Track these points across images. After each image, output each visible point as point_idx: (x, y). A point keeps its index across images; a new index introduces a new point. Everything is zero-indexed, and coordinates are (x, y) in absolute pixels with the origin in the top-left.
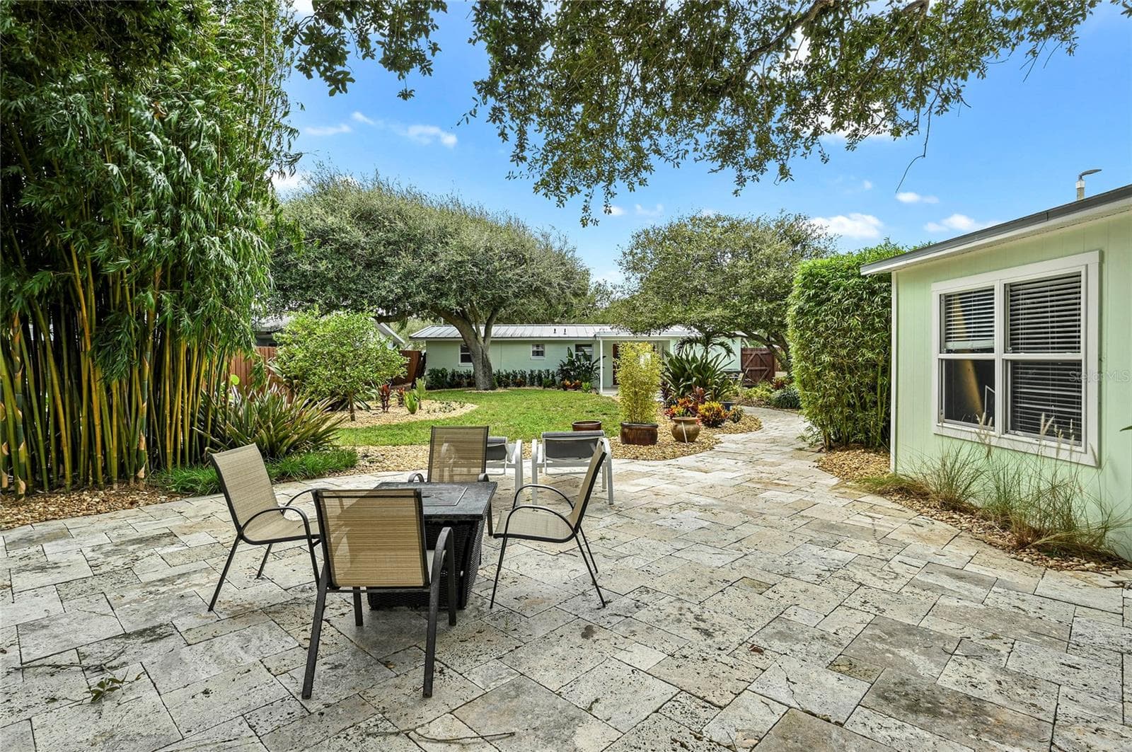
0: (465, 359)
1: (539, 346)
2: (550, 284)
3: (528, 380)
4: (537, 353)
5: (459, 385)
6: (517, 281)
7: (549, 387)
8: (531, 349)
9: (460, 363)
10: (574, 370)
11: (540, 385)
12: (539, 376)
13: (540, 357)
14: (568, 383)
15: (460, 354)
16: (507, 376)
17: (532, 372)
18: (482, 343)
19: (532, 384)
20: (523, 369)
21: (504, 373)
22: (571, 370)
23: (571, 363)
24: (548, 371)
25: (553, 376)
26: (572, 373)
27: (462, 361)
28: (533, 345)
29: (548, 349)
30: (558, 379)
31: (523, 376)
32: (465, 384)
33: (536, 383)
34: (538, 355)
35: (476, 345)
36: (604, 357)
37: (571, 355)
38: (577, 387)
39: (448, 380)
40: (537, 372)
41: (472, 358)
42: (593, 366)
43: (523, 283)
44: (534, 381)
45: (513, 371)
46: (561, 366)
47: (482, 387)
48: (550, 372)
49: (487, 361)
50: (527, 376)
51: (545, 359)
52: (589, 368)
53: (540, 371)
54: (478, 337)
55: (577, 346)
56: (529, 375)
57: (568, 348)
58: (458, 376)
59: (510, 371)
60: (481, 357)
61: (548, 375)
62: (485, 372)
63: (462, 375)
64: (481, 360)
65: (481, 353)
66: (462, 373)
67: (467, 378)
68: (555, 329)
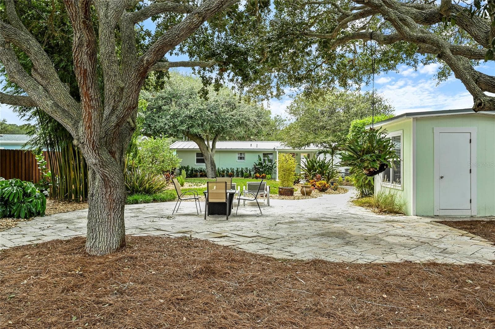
0: (198, 161)
1: (242, 154)
2: (249, 120)
3: (235, 174)
4: (241, 158)
5: (196, 176)
6: (231, 118)
7: (247, 177)
8: (237, 155)
9: (196, 164)
10: (262, 168)
11: (242, 177)
12: (242, 171)
13: (242, 161)
14: (258, 175)
15: (196, 158)
16: (223, 171)
17: (238, 169)
18: (211, 152)
19: (238, 176)
20: (233, 167)
22: (260, 168)
23: (261, 164)
24: (247, 168)
25: (250, 171)
26: (261, 170)
27: (197, 162)
28: (238, 154)
29: (247, 156)
30: (252, 173)
31: (233, 172)
32: (199, 176)
33: (240, 175)
35: (207, 154)
37: (260, 160)
38: (263, 178)
39: (189, 173)
40: (240, 169)
41: (205, 160)
42: (273, 166)
43: (235, 119)
44: (239, 174)
45: (227, 169)
46: (255, 166)
47: (210, 176)
48: (248, 169)
49: (214, 162)
50: (235, 171)
51: (245, 161)
52: (270, 167)
53: (242, 168)
54: (209, 149)
55: (264, 154)
56: (236, 171)
57: (259, 155)
58: (195, 171)
59: (225, 168)
60: (210, 160)
61: (247, 171)
62: (212, 169)
63: (197, 170)
64: (210, 162)
65: (210, 158)
66: (197, 169)
67: (201, 172)
68: (251, 145)
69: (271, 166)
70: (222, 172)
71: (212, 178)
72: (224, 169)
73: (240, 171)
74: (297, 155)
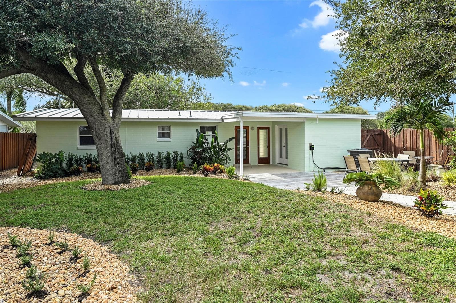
0: (84, 141)
3: (156, 163)
4: (162, 135)
5: (77, 172)
8: (157, 131)
9: (78, 146)
12: (168, 158)
13: (166, 139)
14: (208, 166)
15: (78, 135)
17: (160, 154)
18: (110, 120)
19: (160, 167)
20: (151, 152)
21: (130, 156)
24: (176, 153)
27: (81, 144)
28: (158, 127)
29: (174, 131)
31: (151, 159)
32: (85, 169)
33: (164, 165)
34: (164, 137)
35: (101, 124)
39: (64, 165)
40: (165, 154)
41: (96, 140)
42: (226, 148)
44: (162, 164)
45: (140, 154)
48: (179, 153)
49: (118, 144)
50: (155, 158)
51: (171, 140)
52: (221, 150)
53: (168, 153)
54: (105, 112)
55: (202, 128)
56: (157, 157)
57: (196, 130)
58: (77, 161)
59: (136, 153)
60: (109, 139)
61: (177, 157)
63: (81, 159)
64: (109, 144)
65: (109, 134)
66: (82, 157)
67: (88, 163)
68: (179, 113)
69: (224, 148)
70: (132, 160)
72: (134, 155)
73: (164, 158)
74: (253, 129)
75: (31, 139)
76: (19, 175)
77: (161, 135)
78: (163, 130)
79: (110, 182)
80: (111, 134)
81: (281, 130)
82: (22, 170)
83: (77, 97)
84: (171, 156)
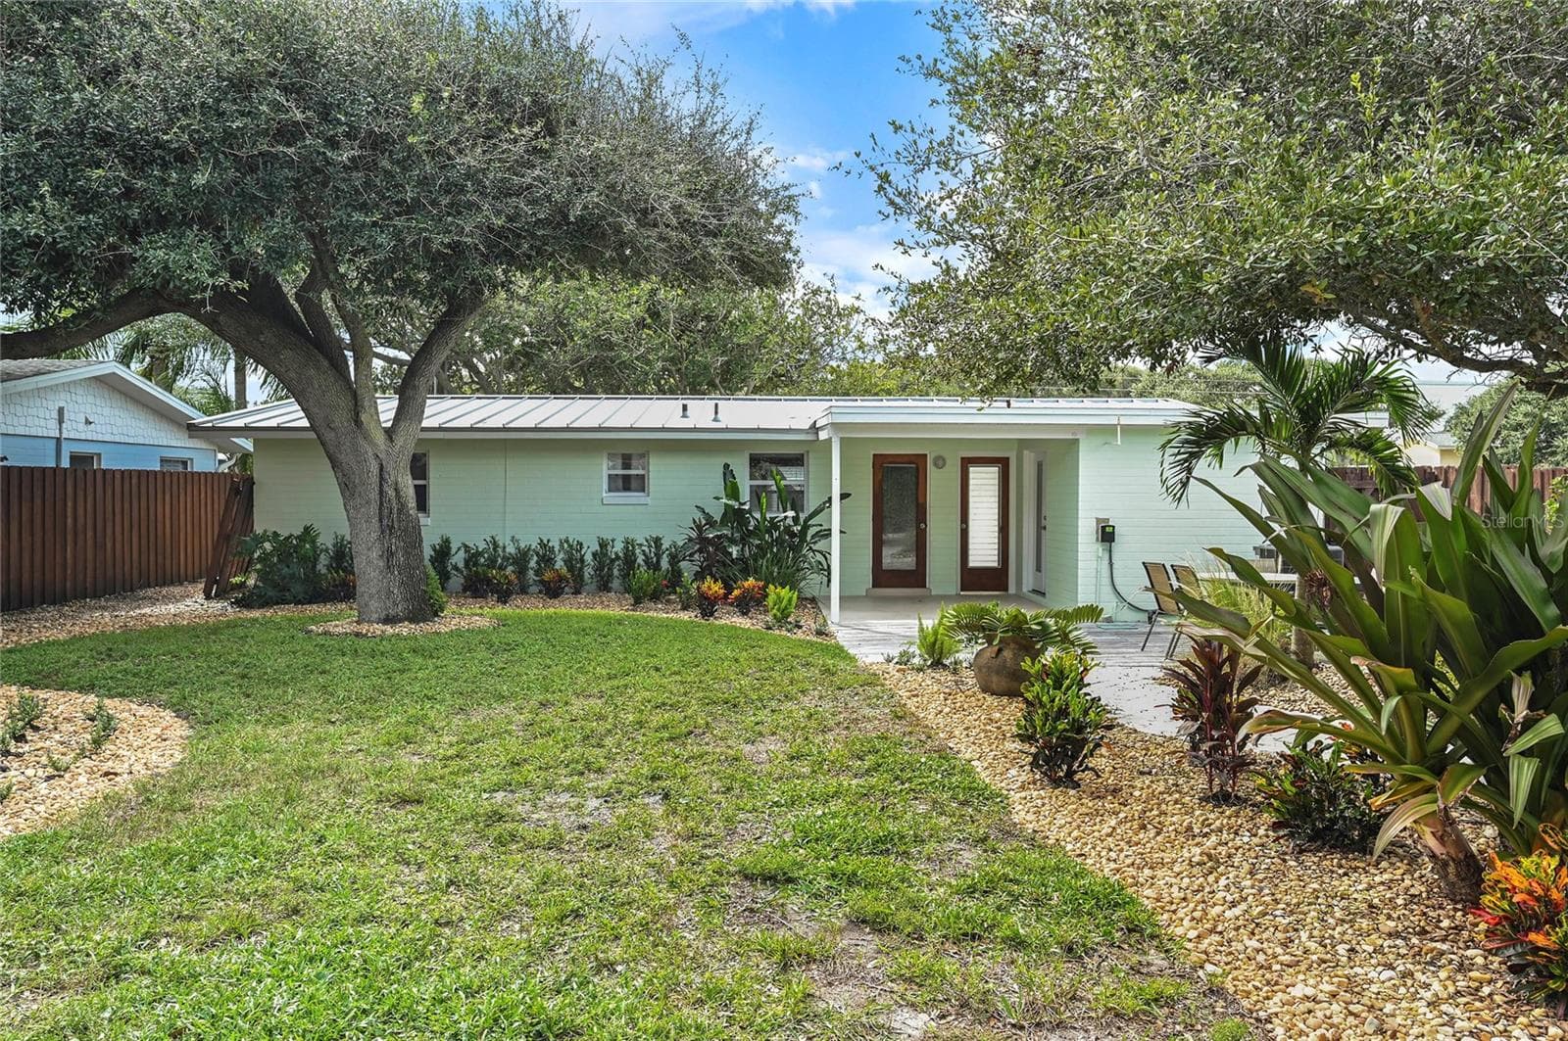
1: (631, 460)
3: (588, 572)
4: (626, 483)
7: (655, 597)
8: (604, 468)
10: (743, 541)
12: (628, 561)
13: (633, 497)
14: (716, 588)
16: (521, 560)
17: (603, 544)
18: (380, 439)
19: (604, 586)
20: (576, 537)
21: (512, 550)
22: (733, 541)
23: (735, 516)
24: (657, 541)
25: (674, 559)
26: (734, 551)
28: (611, 456)
29: (660, 472)
30: (688, 569)
31: (574, 562)
34: (627, 488)
35: (355, 449)
36: (844, 496)
37: (733, 492)
38: (747, 604)
40: (619, 547)
42: (805, 527)
44: (610, 575)
45: (542, 543)
46: (699, 527)
47: (374, 604)
48: (665, 545)
49: (404, 508)
50: (588, 558)
51: (648, 500)
52: (793, 535)
53: (629, 542)
54: (363, 417)
55: (755, 461)
56: (594, 555)
57: (726, 466)
59: (530, 541)
60: (374, 495)
61: (658, 556)
62: (389, 555)
64: (374, 509)
65: (375, 479)
68: (685, 407)
69: (797, 529)
70: (516, 563)
71: (389, 620)
72: (522, 546)
73: (618, 557)
74: (940, 462)
75: (238, 492)
76: (208, 597)
77: (620, 483)
78: (627, 466)
79: (375, 616)
80: (382, 478)
81: (1040, 466)
82: (216, 582)
83: (292, 375)
84: (638, 551)
